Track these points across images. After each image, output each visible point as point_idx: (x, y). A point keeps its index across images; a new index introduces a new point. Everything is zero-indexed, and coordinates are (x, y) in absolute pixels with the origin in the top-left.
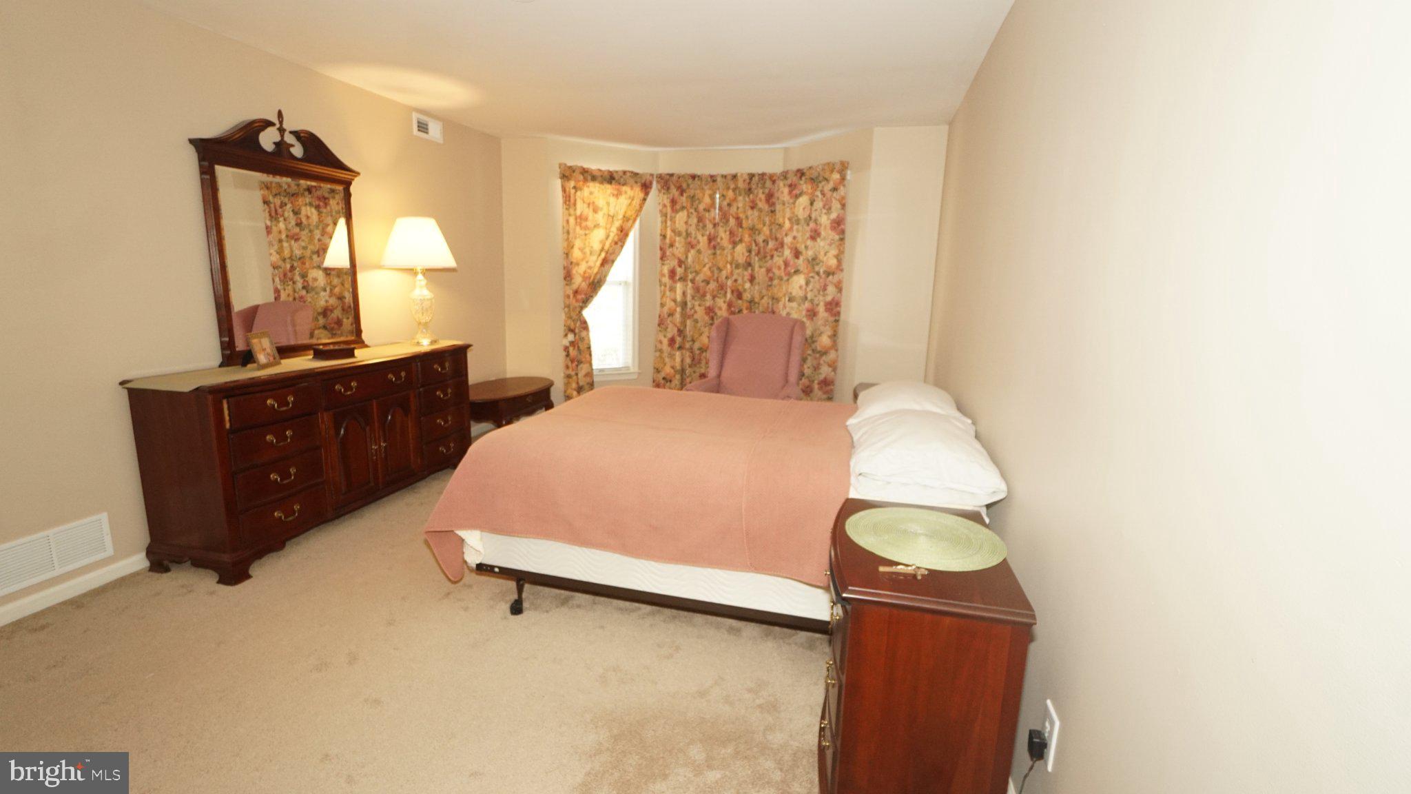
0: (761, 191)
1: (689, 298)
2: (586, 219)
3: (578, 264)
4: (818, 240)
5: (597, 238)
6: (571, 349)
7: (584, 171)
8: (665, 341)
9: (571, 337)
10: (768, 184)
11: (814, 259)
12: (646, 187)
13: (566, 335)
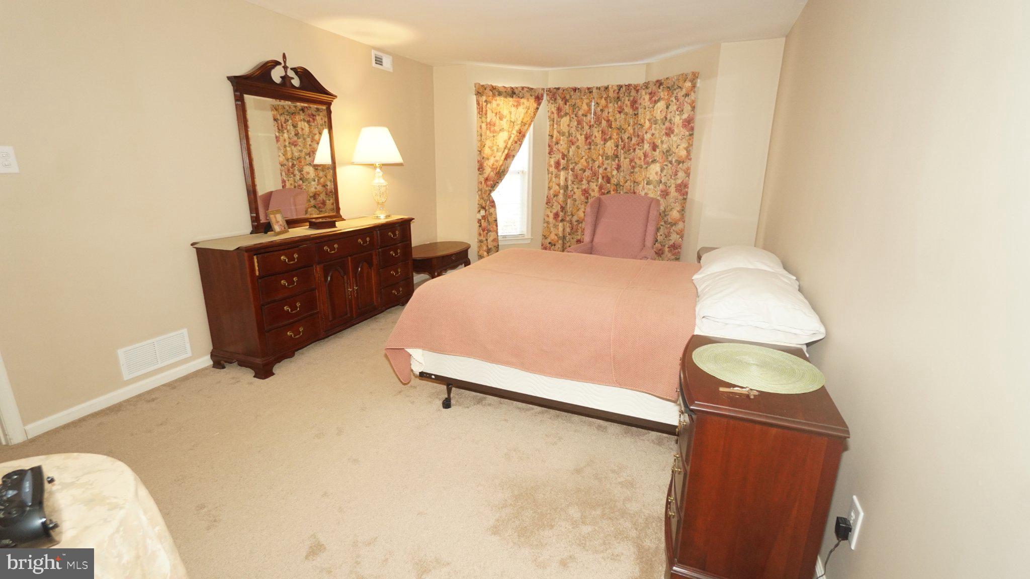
0: (627, 99)
1: (570, 183)
2: (494, 125)
3: (488, 159)
4: (672, 136)
5: (502, 139)
6: (483, 221)
7: (493, 89)
8: (551, 215)
9: (483, 212)
10: (633, 93)
11: (667, 151)
12: (538, 99)
13: (479, 211)
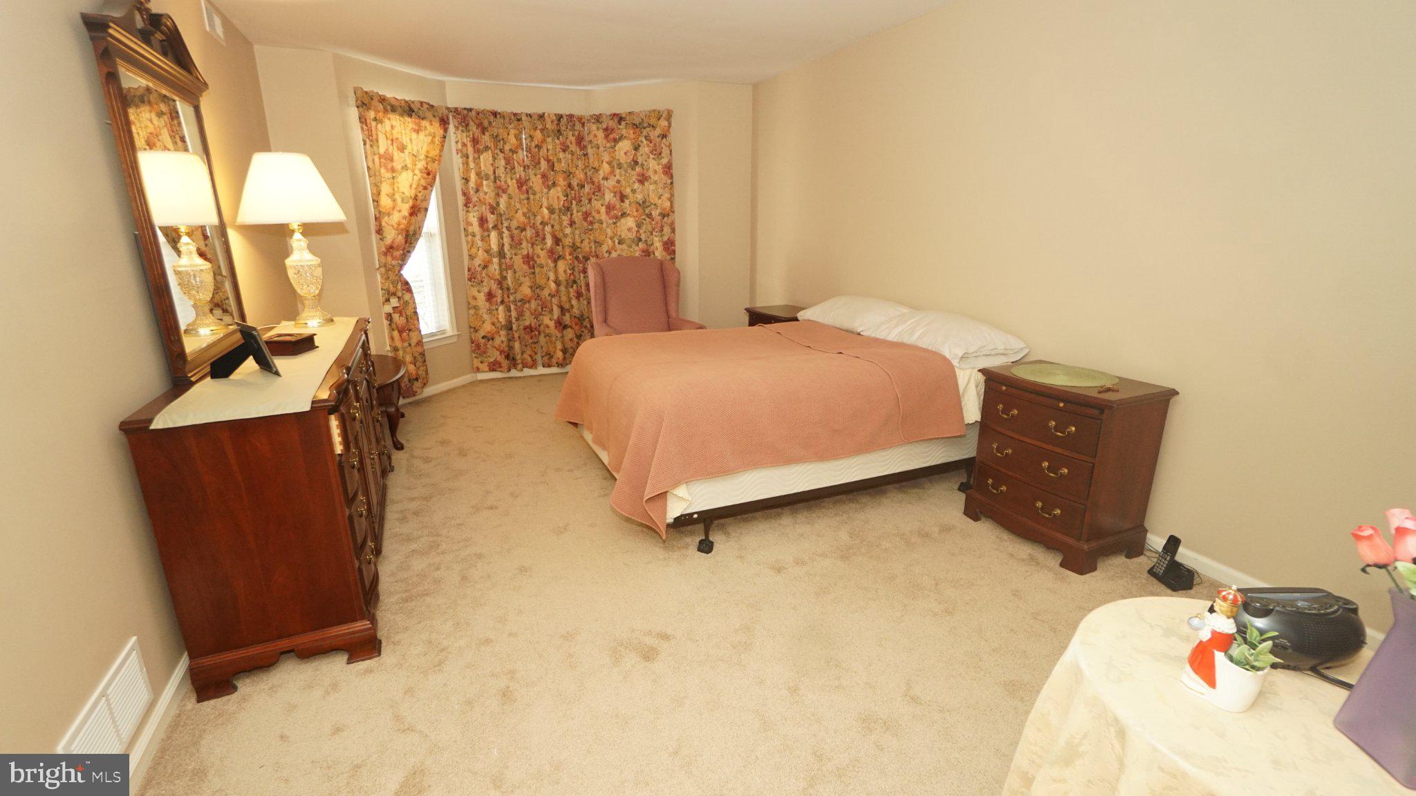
0: (571, 133)
1: (507, 248)
2: (392, 160)
3: (389, 215)
4: (646, 184)
5: (407, 183)
6: (396, 317)
7: (383, 100)
8: (481, 297)
9: (394, 302)
10: (578, 126)
11: (644, 202)
12: (444, 122)
13: (388, 300)
